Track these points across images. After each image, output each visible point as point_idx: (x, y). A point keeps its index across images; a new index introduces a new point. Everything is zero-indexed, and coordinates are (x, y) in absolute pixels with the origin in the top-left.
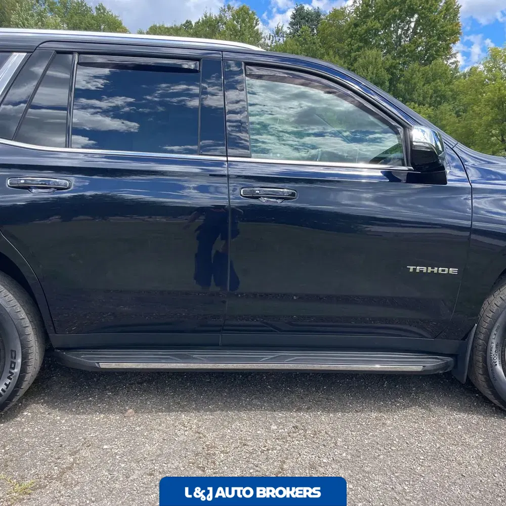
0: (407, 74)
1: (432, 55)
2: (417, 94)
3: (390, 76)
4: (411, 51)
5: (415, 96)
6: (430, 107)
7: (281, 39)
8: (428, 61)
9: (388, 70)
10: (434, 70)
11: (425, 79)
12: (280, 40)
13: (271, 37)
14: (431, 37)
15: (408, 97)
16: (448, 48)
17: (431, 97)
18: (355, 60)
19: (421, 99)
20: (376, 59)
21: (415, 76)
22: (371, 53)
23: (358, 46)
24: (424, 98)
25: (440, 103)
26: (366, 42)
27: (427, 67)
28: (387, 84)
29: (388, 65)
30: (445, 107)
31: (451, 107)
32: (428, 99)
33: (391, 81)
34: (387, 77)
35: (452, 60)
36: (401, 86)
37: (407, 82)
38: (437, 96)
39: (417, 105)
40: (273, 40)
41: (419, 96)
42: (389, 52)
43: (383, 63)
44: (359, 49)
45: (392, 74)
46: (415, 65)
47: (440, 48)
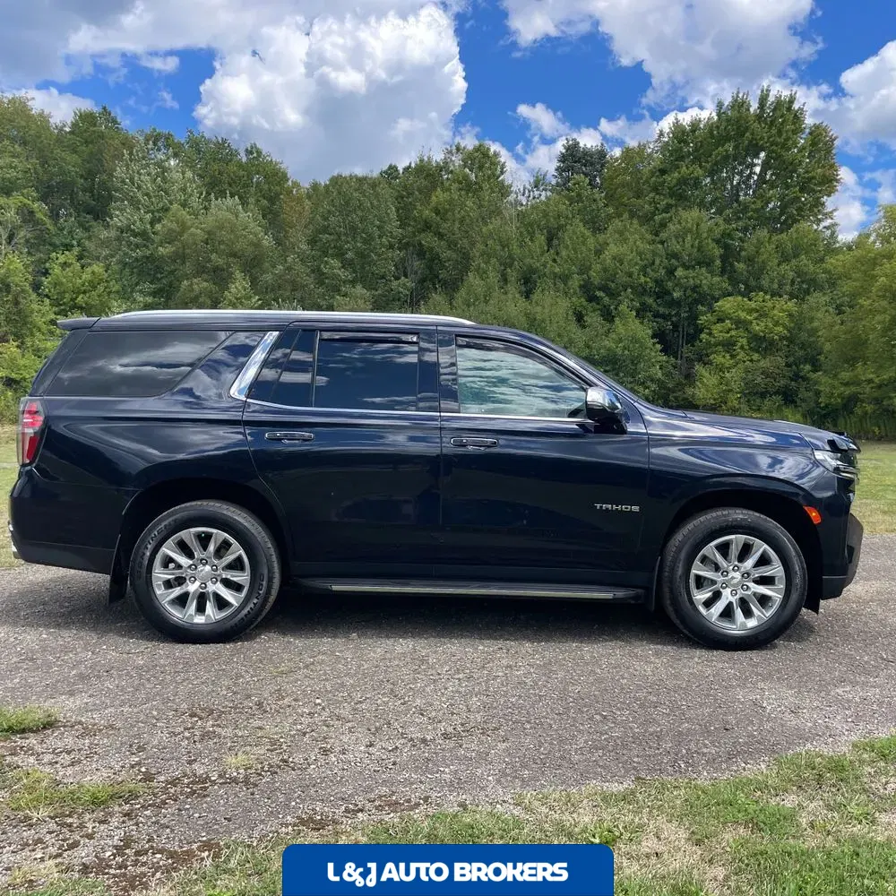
0: (749, 248)
1: (791, 216)
2: (768, 280)
3: (722, 251)
4: (756, 211)
5: (765, 283)
6: (790, 300)
7: (543, 193)
8: (787, 226)
9: (717, 242)
10: (794, 240)
11: (780, 254)
12: (540, 195)
13: (527, 191)
14: (788, 187)
15: (754, 283)
16: (818, 204)
17: (793, 282)
18: (663, 225)
19: (776, 286)
20: (698, 225)
21: (763, 250)
22: (691, 216)
23: (667, 204)
24: (781, 285)
25: (807, 292)
26: (681, 198)
27: (784, 235)
28: (718, 262)
29: (717, 233)
30: (816, 298)
31: (827, 298)
32: (788, 288)
33: (724, 258)
34: (718, 252)
35: (828, 222)
36: (740, 266)
37: (750, 260)
38: (803, 282)
39: (768, 297)
40: (529, 196)
41: (772, 281)
42: (720, 212)
43: (710, 230)
44: (668, 208)
45: (726, 247)
46: (763, 233)
47: (804, 205)
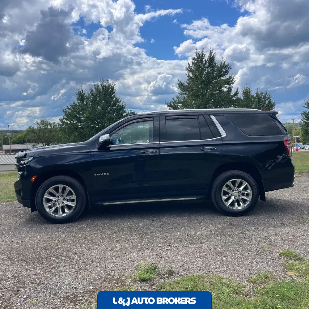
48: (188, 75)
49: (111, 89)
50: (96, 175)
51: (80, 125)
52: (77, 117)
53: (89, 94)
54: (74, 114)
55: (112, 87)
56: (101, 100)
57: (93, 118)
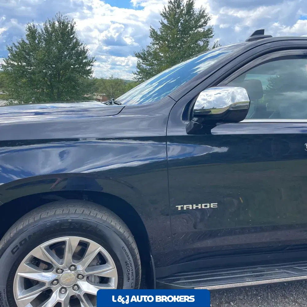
48: (161, 22)
49: (70, 28)
50: (179, 209)
51: (30, 69)
52: (26, 58)
53: (42, 31)
54: (23, 54)
55: (71, 25)
56: (57, 40)
57: (47, 61)
